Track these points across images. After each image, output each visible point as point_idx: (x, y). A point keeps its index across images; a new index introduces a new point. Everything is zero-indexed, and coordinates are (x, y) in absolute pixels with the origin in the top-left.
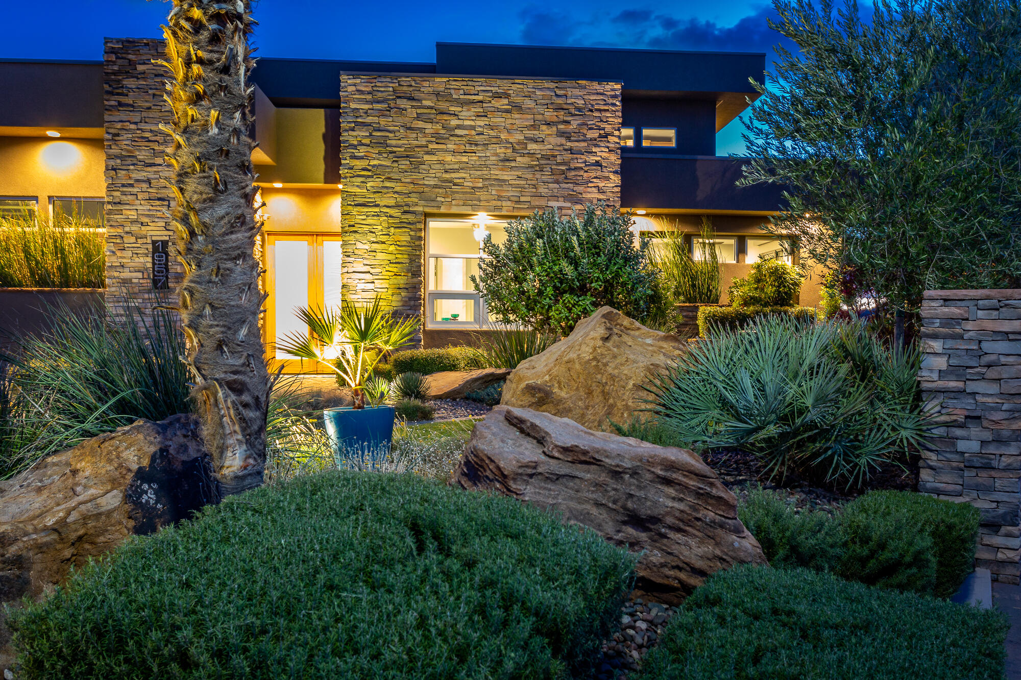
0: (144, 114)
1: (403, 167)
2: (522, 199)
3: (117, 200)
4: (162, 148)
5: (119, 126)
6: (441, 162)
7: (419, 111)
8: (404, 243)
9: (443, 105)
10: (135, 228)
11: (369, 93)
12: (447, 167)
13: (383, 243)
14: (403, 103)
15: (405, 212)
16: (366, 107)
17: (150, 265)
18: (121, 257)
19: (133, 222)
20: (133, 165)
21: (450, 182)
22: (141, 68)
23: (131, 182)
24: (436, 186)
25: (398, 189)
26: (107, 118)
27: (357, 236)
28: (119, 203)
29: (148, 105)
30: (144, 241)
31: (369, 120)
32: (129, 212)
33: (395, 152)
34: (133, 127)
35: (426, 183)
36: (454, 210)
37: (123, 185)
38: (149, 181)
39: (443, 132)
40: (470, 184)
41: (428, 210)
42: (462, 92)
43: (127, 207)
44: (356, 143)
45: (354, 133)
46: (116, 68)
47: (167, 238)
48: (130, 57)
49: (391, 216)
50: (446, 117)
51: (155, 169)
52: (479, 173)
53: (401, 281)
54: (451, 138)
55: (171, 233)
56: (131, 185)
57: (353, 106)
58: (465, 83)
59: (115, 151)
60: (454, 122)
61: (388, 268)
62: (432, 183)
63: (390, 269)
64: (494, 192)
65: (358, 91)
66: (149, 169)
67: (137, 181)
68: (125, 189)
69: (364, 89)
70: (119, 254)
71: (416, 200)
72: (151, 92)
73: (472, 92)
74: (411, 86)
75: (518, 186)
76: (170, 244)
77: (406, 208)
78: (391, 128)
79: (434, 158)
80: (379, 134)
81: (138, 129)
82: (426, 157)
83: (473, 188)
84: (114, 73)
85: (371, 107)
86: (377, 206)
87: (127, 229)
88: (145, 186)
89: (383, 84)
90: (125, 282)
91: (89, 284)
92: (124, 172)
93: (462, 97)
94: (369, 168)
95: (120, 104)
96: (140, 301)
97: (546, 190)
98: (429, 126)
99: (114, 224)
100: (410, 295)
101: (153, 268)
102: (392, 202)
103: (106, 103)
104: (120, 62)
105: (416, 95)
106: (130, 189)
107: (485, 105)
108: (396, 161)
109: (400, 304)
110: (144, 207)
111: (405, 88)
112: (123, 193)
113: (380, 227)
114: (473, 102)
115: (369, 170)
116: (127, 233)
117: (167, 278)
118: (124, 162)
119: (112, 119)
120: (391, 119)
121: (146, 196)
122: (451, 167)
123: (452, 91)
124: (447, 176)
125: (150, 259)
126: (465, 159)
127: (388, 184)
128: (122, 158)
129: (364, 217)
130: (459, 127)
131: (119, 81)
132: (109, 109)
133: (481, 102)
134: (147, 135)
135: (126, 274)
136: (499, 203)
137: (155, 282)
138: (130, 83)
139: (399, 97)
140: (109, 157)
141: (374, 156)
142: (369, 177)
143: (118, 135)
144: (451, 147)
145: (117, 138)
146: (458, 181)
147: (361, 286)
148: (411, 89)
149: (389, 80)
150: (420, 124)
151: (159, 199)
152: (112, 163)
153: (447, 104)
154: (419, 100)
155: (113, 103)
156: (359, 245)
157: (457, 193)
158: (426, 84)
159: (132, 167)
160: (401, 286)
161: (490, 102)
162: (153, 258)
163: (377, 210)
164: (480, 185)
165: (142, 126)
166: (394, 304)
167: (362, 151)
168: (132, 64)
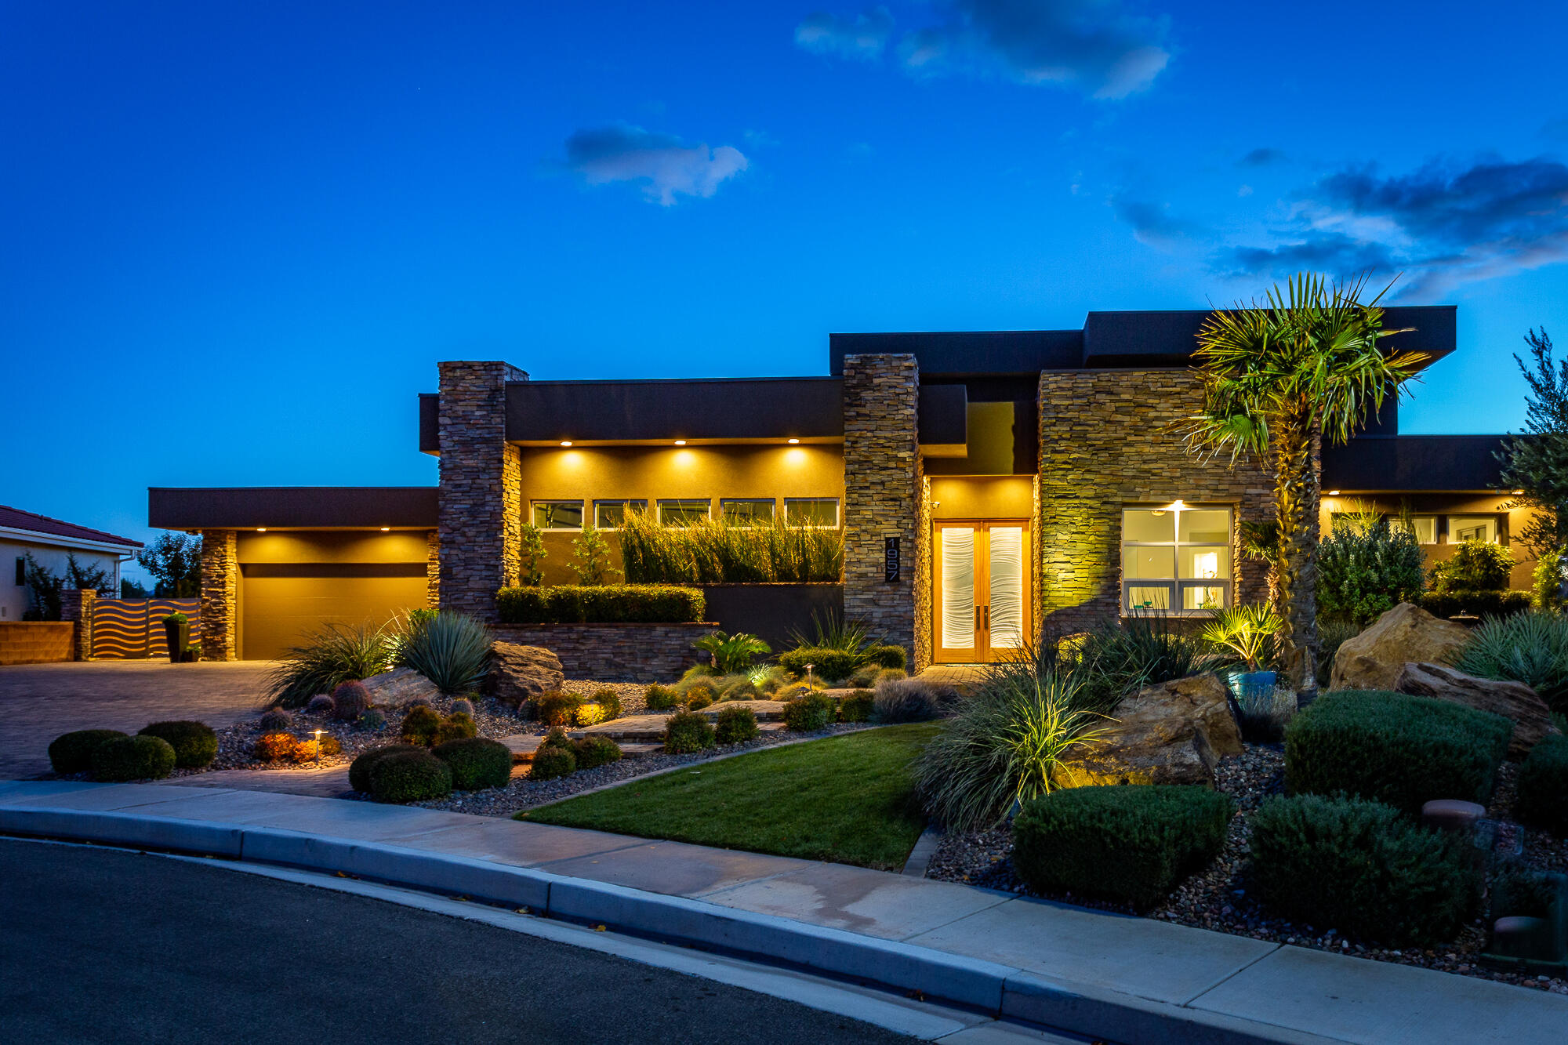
0: (879, 423)
1: (1102, 459)
2: (1220, 487)
3: (855, 502)
4: (895, 453)
5: (857, 434)
6: (1139, 453)
7: (1117, 405)
8: (1104, 533)
9: (1141, 398)
10: (870, 527)
11: (1070, 389)
12: (1145, 458)
13: (1083, 533)
14: (1101, 398)
15: (1104, 503)
16: (1067, 402)
17: (883, 560)
18: (858, 554)
19: (869, 521)
20: (869, 469)
21: (1149, 472)
22: (876, 381)
23: (868, 485)
24: (1134, 477)
25: (1097, 480)
26: (846, 427)
27: (1058, 527)
28: (857, 504)
29: (883, 414)
30: (879, 538)
31: (1069, 415)
32: (865, 513)
33: (1094, 445)
34: (869, 434)
35: (1125, 474)
36: (1152, 500)
37: (861, 488)
38: (883, 483)
39: (1141, 424)
40: (1168, 474)
41: (1126, 500)
42: (1159, 384)
43: (865, 508)
44: (1056, 437)
45: (1056, 429)
46: (855, 382)
47: (899, 535)
48: (868, 371)
49: (1090, 507)
50: (1144, 410)
51: (888, 472)
52: (1176, 463)
53: (1101, 569)
54: (1150, 430)
55: (900, 530)
56: (868, 488)
57: (1054, 402)
58: (1163, 376)
59: (853, 457)
60: (1152, 414)
61: (1087, 558)
62: (1130, 474)
63: (1090, 559)
64: (1192, 481)
65: (1059, 388)
66: (883, 472)
67: (873, 483)
68: (862, 491)
69: (1064, 386)
70: (856, 550)
71: (1115, 491)
72: (885, 402)
73: (1170, 384)
74: (1110, 381)
75: (1216, 474)
76: (901, 540)
77: (1105, 499)
78: (1091, 422)
79: (1133, 450)
80: (1079, 428)
81: (874, 437)
82: (1125, 449)
83: (1171, 478)
84: (854, 387)
85: (1071, 402)
86: (1077, 497)
87: (864, 528)
88: (880, 488)
89: (1083, 381)
90: (861, 576)
91: (826, 578)
92: (861, 476)
93: (1159, 389)
94: (1070, 461)
95: (858, 414)
96: (875, 593)
97: (1245, 478)
98: (1127, 418)
99: (852, 523)
100: (1110, 584)
101: (886, 562)
102: (1091, 493)
103: (846, 413)
104: (858, 376)
105: (1115, 389)
106: (867, 492)
107: (1182, 396)
108: (1096, 454)
109: (1099, 592)
110: (878, 507)
111: (1104, 383)
112: (861, 495)
113: (1080, 518)
114: (1170, 394)
115: (1070, 464)
116: (863, 531)
117: (899, 572)
118: (861, 467)
119: (851, 428)
120: (1090, 414)
121: (881, 497)
122: (1149, 458)
123: (1150, 384)
124: (1146, 467)
125: (883, 555)
126: (1163, 450)
127: (1088, 476)
128: (860, 463)
129: (1065, 509)
130: (1157, 418)
131: (858, 394)
132: (849, 419)
133: (1179, 393)
134: (882, 441)
135: (863, 569)
136: (1197, 492)
137: (888, 576)
138: (867, 395)
139: (1097, 392)
140: (849, 463)
141: (1074, 449)
142: (1069, 469)
143: (856, 442)
144: (1149, 438)
145: (855, 445)
146: (1156, 471)
147: (1062, 575)
148: (1110, 384)
149: (1088, 376)
150: (1119, 417)
151: (892, 500)
152: (851, 467)
153: (1145, 397)
154: (1118, 394)
155: (853, 414)
156: (1060, 537)
157: (1156, 483)
158: (1125, 378)
159: (868, 471)
160: (1100, 575)
161: (1187, 393)
162: (887, 555)
163: (1077, 501)
164: (1178, 474)
165: (878, 433)
166: (1093, 593)
167: (1062, 446)
168: (870, 378)
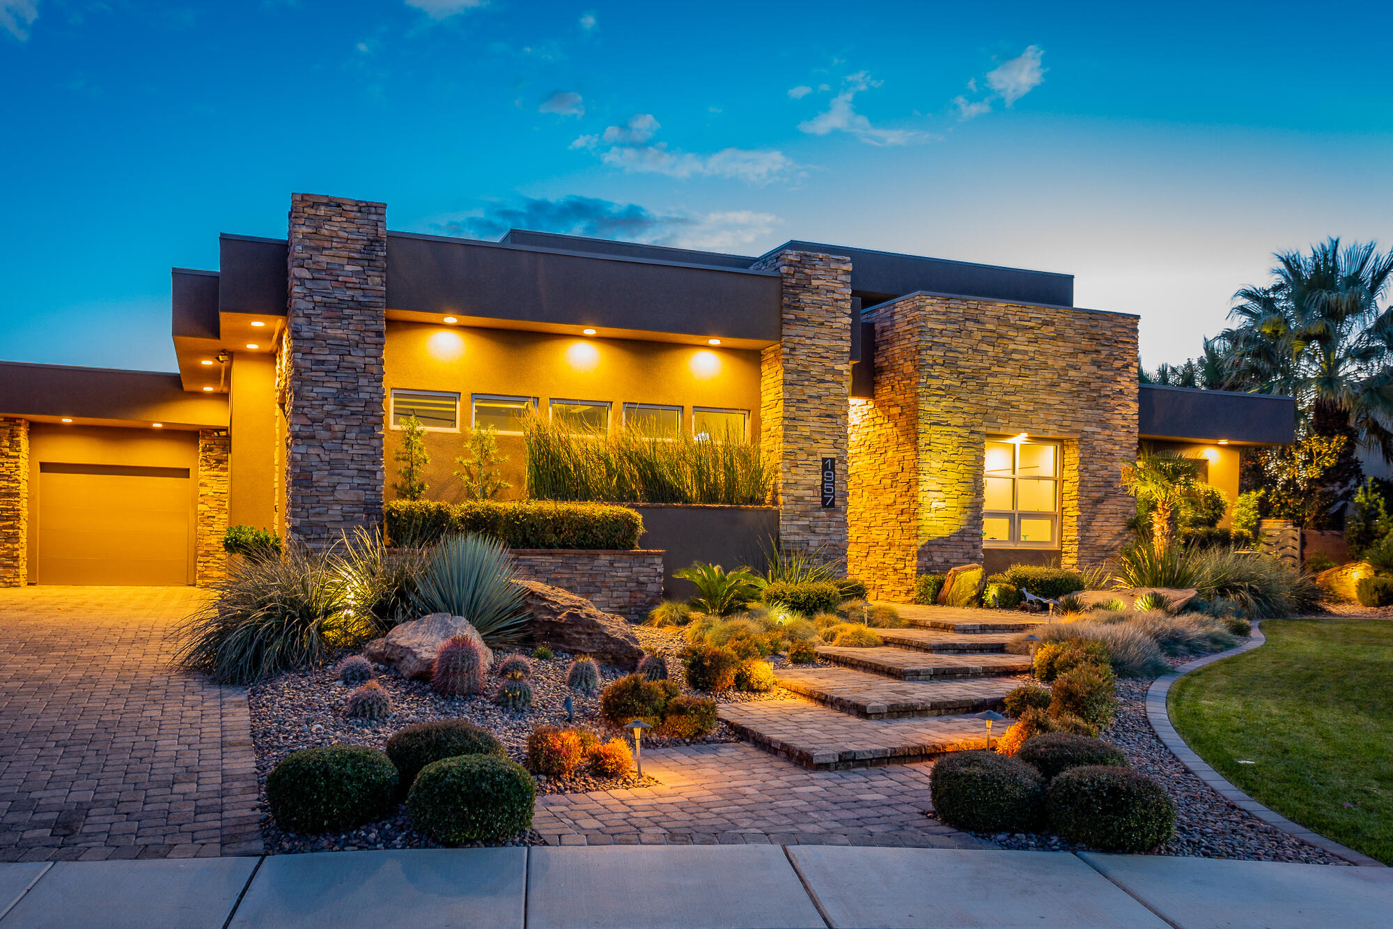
0: (817, 330)
1: (971, 388)
2: (1065, 423)
3: (793, 416)
4: (832, 364)
5: (797, 340)
6: (1000, 385)
7: (983, 334)
8: (971, 463)
9: (1003, 330)
10: (806, 445)
11: (944, 314)
12: (1005, 389)
13: (953, 462)
14: (970, 325)
15: (972, 432)
16: (941, 327)
17: (819, 483)
18: (796, 474)
19: (807, 438)
20: (807, 380)
21: (1008, 404)
22: (815, 283)
23: (805, 398)
24: (996, 408)
25: (966, 409)
26: (785, 332)
27: (932, 454)
28: (794, 419)
29: (821, 320)
30: (814, 458)
31: (943, 340)
32: (803, 429)
33: (964, 373)
34: (808, 342)
35: (989, 404)
36: (1001, 432)
37: (799, 401)
38: (819, 397)
39: (1002, 355)
40: (1024, 407)
41: (990, 431)
42: (1017, 318)
43: (802, 423)
44: (931, 362)
45: (932, 353)
46: (794, 281)
47: (835, 456)
48: (807, 271)
49: (959, 436)
50: (1005, 341)
51: (827, 385)
52: (1031, 396)
53: (967, 499)
54: (1010, 362)
55: (838, 451)
56: (805, 401)
57: (930, 325)
58: (1020, 309)
59: (791, 366)
60: (1012, 347)
61: (956, 487)
62: (994, 405)
63: (958, 488)
64: (1042, 416)
65: (936, 311)
66: (822, 385)
67: (810, 397)
68: (801, 405)
69: (939, 309)
70: (793, 470)
71: (981, 421)
72: (824, 307)
73: (1026, 318)
74: (977, 309)
75: (1061, 411)
76: (837, 462)
77: (972, 429)
78: (961, 350)
79: (996, 380)
80: (951, 354)
81: (813, 345)
82: (990, 380)
83: (1027, 411)
84: (792, 287)
85: (944, 327)
86: (949, 425)
87: (801, 446)
88: (817, 402)
89: (956, 306)
90: (799, 499)
92: (799, 388)
93: (1018, 322)
94: (943, 388)
95: (797, 319)
96: (811, 519)
97: (1083, 416)
98: (991, 348)
99: (790, 440)
100: (974, 514)
101: (822, 486)
102: (960, 422)
103: (785, 316)
104: (797, 275)
105: (982, 318)
106: (805, 405)
107: (1035, 331)
108: (965, 382)
109: (966, 523)
110: (815, 424)
111: (972, 311)
112: (799, 409)
113: (951, 447)
114: (1026, 328)
115: (943, 390)
116: (801, 449)
117: (834, 497)
118: (801, 378)
119: (789, 332)
120: (961, 341)
121: (818, 412)
122: (1008, 390)
123: (1010, 316)
124: (1006, 398)
125: (820, 477)
126: (1020, 383)
127: (958, 404)
128: (799, 373)
129: (938, 436)
130: (1014, 351)
131: (796, 294)
132: (789, 322)
133: (1032, 328)
134: (820, 350)
135: (800, 493)
136: (1047, 427)
137: (824, 500)
138: (806, 298)
139: (967, 319)
140: (787, 371)
141: (947, 376)
142: (941, 396)
143: (794, 349)
144: (1009, 370)
145: (794, 353)
146: (1015, 403)
147: (935, 505)
148: (978, 312)
149: (959, 302)
150: (984, 347)
151: (828, 416)
152: (789, 377)
153: (1005, 329)
154: (983, 323)
155: (792, 317)
156: (934, 464)
157: (1014, 415)
158: (989, 308)
159: (806, 383)
160: (967, 505)
161: (1039, 329)
162: (823, 474)
163: (949, 429)
164: (1031, 408)
165: (816, 341)
166: (960, 523)
167: (937, 371)
168: (809, 278)
